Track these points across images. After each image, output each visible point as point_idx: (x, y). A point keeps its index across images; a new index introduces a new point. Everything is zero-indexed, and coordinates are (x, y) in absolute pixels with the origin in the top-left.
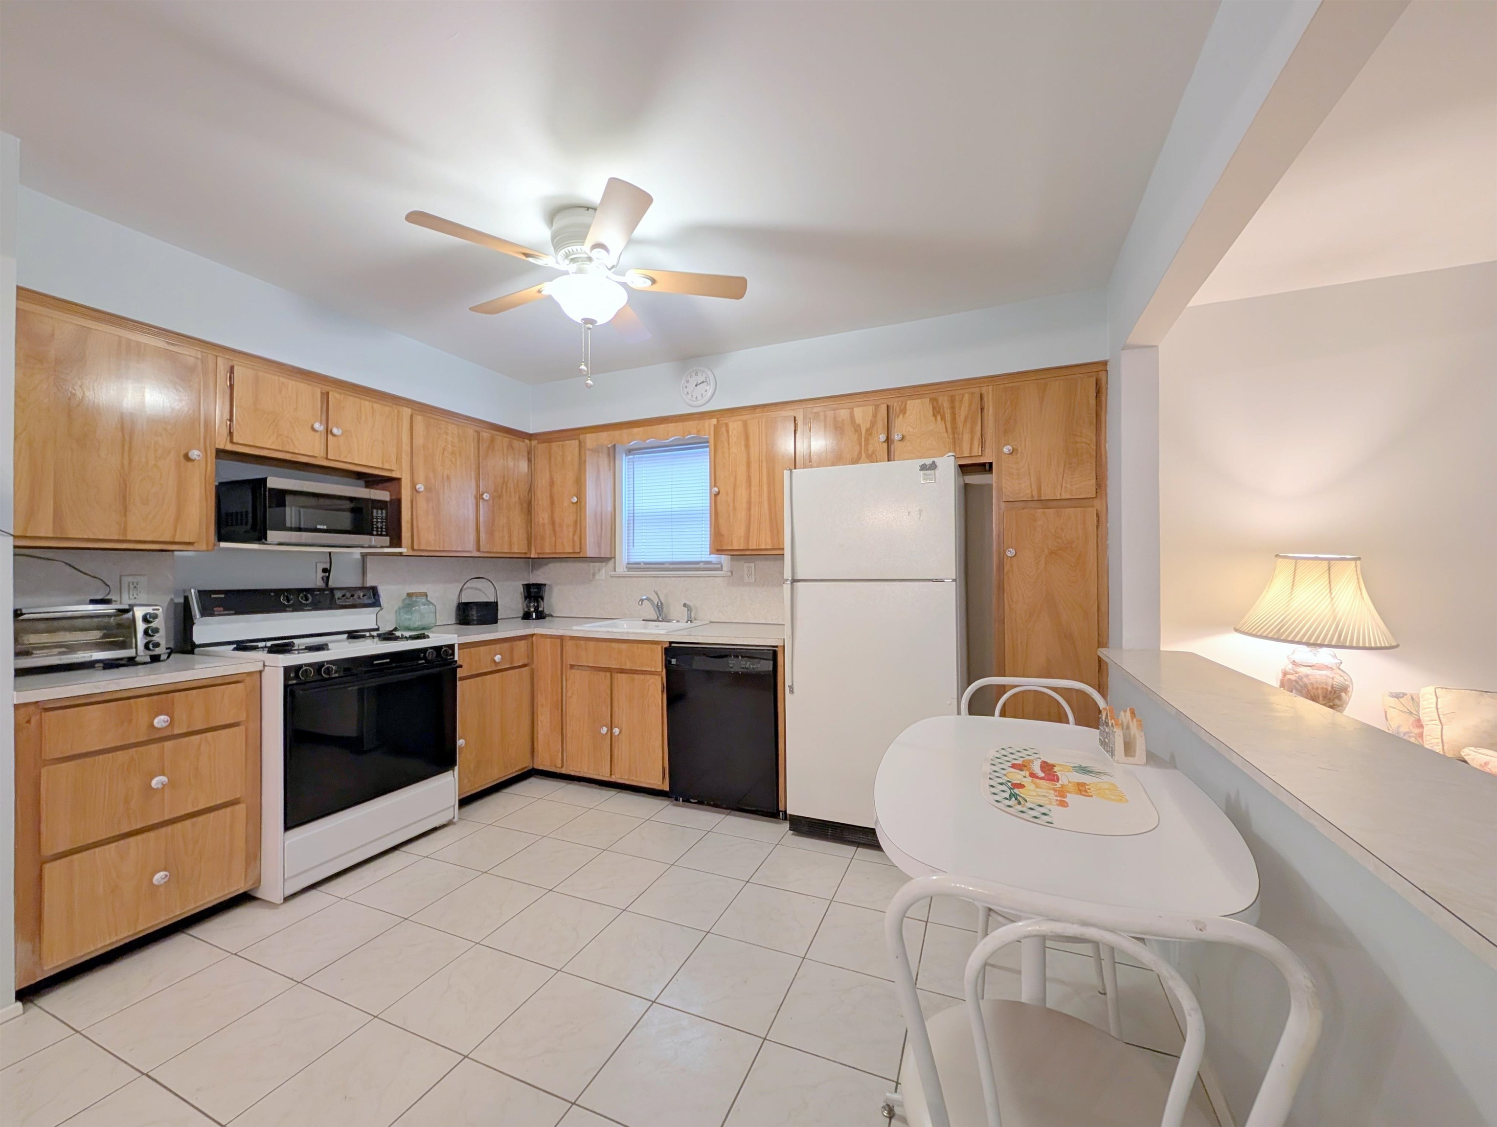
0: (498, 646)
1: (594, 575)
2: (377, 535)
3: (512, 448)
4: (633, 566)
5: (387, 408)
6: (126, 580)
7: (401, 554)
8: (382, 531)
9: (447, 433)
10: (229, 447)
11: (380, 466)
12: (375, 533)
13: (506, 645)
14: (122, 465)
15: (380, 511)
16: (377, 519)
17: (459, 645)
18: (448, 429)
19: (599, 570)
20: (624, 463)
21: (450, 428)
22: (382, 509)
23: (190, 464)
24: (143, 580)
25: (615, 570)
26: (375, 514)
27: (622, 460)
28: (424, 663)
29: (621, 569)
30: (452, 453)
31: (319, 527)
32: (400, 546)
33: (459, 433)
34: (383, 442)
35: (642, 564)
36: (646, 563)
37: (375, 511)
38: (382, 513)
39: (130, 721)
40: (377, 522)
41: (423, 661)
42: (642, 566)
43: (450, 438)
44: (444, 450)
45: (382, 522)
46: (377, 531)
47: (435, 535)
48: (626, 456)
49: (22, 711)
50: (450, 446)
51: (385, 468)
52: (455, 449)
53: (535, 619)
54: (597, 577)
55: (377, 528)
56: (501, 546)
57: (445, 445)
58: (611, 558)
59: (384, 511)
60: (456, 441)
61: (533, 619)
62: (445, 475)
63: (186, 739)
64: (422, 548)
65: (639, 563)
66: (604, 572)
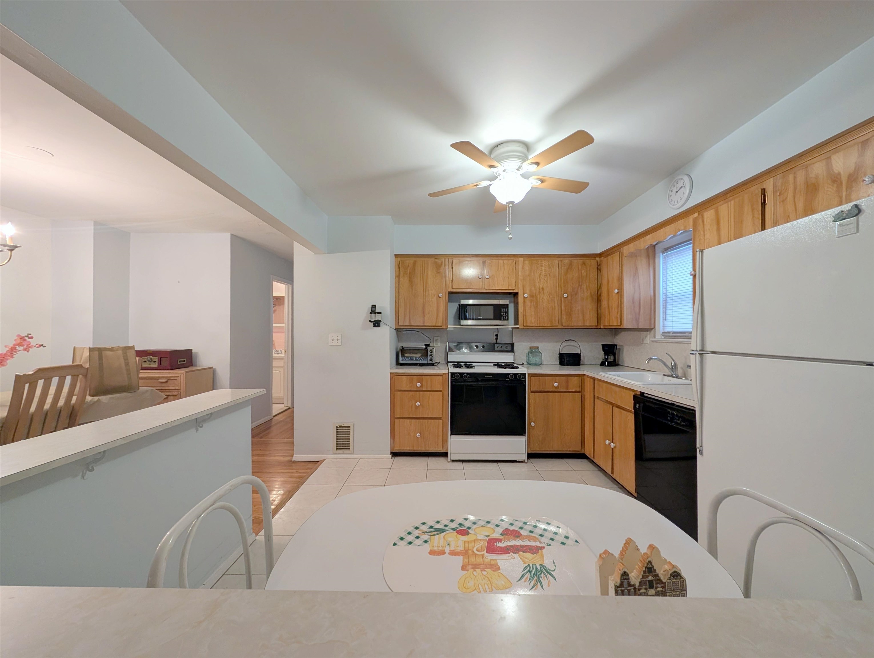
0: (557, 378)
1: (643, 340)
2: (504, 320)
3: (585, 265)
4: (667, 334)
5: (510, 261)
6: (435, 338)
7: (518, 328)
8: (505, 318)
9: (542, 266)
10: (452, 291)
11: (507, 288)
12: (502, 319)
13: (564, 378)
14: (423, 302)
15: (504, 309)
16: (503, 313)
17: (529, 374)
18: (542, 263)
19: (646, 337)
20: (661, 259)
21: (543, 263)
22: (505, 308)
23: (440, 298)
24: (439, 338)
25: (655, 337)
26: (502, 311)
27: (659, 257)
28: (508, 380)
29: (659, 337)
30: (545, 276)
31: (479, 318)
32: (518, 325)
33: (549, 264)
34: (508, 278)
35: (671, 333)
36: (674, 332)
37: (502, 309)
38: (505, 310)
39: (412, 383)
40: (503, 314)
41: (508, 379)
42: (671, 334)
43: (543, 268)
44: (540, 274)
45: (505, 314)
46: (503, 318)
47: (535, 319)
48: (662, 254)
49: (392, 375)
50: (543, 272)
51: (510, 289)
52: (547, 273)
53: (608, 366)
54: (645, 342)
55: (503, 316)
56: (577, 321)
57: (541, 272)
58: (653, 328)
59: (506, 309)
60: (547, 269)
61: (606, 366)
62: (541, 287)
63: (426, 392)
64: (528, 325)
65: (669, 332)
66: (648, 339)
